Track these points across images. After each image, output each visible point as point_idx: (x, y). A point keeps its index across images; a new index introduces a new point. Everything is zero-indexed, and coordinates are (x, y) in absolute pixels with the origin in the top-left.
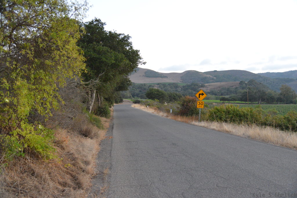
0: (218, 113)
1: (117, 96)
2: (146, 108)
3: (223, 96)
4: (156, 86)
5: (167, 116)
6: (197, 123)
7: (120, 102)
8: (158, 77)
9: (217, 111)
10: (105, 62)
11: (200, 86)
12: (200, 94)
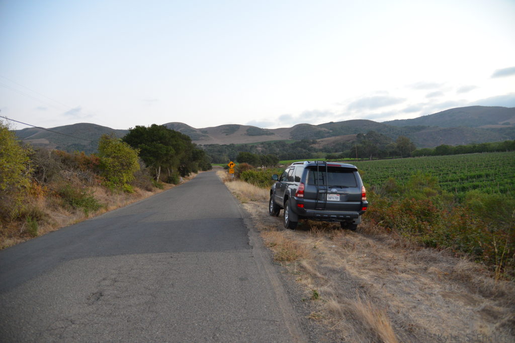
3: (330, 154)
8: (263, 134)
11: (311, 143)
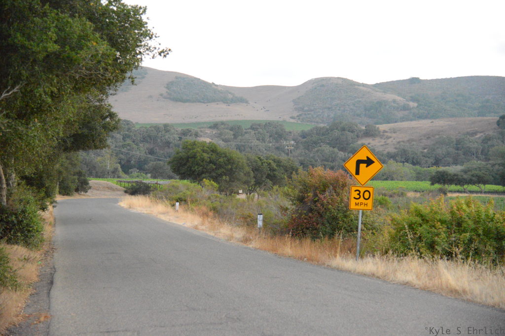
0: (424, 226)
1: (67, 169)
2: (170, 209)
3: (441, 169)
4: (208, 131)
5: (246, 240)
6: (349, 263)
7: (77, 190)
9: (419, 220)
10: (23, 47)
11: (360, 134)
12: (359, 162)
